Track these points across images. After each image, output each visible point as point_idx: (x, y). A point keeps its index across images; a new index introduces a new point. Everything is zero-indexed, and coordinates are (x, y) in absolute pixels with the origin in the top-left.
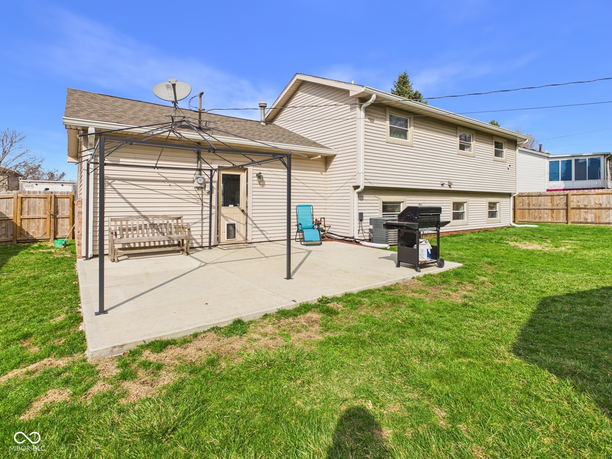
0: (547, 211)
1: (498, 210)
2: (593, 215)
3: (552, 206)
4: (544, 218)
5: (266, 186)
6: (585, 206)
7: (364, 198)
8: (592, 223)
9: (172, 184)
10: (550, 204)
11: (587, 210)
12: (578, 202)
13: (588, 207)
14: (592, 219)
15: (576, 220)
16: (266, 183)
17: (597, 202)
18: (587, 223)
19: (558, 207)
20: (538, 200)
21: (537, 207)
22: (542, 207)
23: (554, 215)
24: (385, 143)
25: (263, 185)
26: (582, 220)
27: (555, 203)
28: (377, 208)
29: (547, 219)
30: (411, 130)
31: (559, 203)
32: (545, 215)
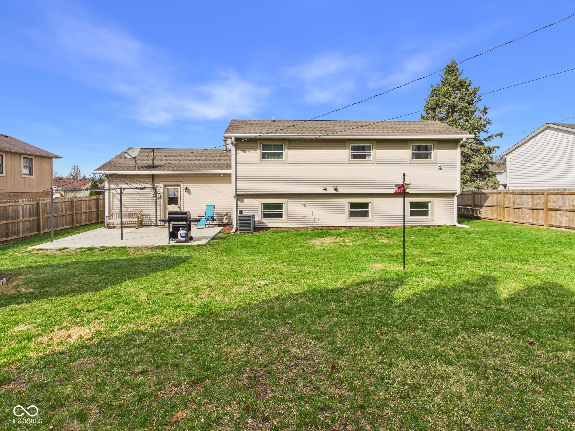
0: (528, 211)
1: (429, 208)
2: (566, 218)
3: (533, 206)
4: (526, 219)
5: (192, 194)
6: (560, 207)
7: (244, 201)
8: (565, 227)
9: (141, 195)
10: (531, 203)
11: (561, 212)
12: (554, 203)
13: (563, 208)
14: (566, 223)
15: (553, 223)
16: (192, 192)
17: (571, 204)
18: (561, 227)
19: (538, 207)
20: (521, 198)
21: (521, 206)
22: (524, 207)
23: (534, 216)
24: (257, 165)
25: (190, 193)
26: (557, 224)
27: (535, 202)
28: (257, 207)
29: (528, 221)
30: (285, 152)
31: (539, 203)
32: (527, 216)
